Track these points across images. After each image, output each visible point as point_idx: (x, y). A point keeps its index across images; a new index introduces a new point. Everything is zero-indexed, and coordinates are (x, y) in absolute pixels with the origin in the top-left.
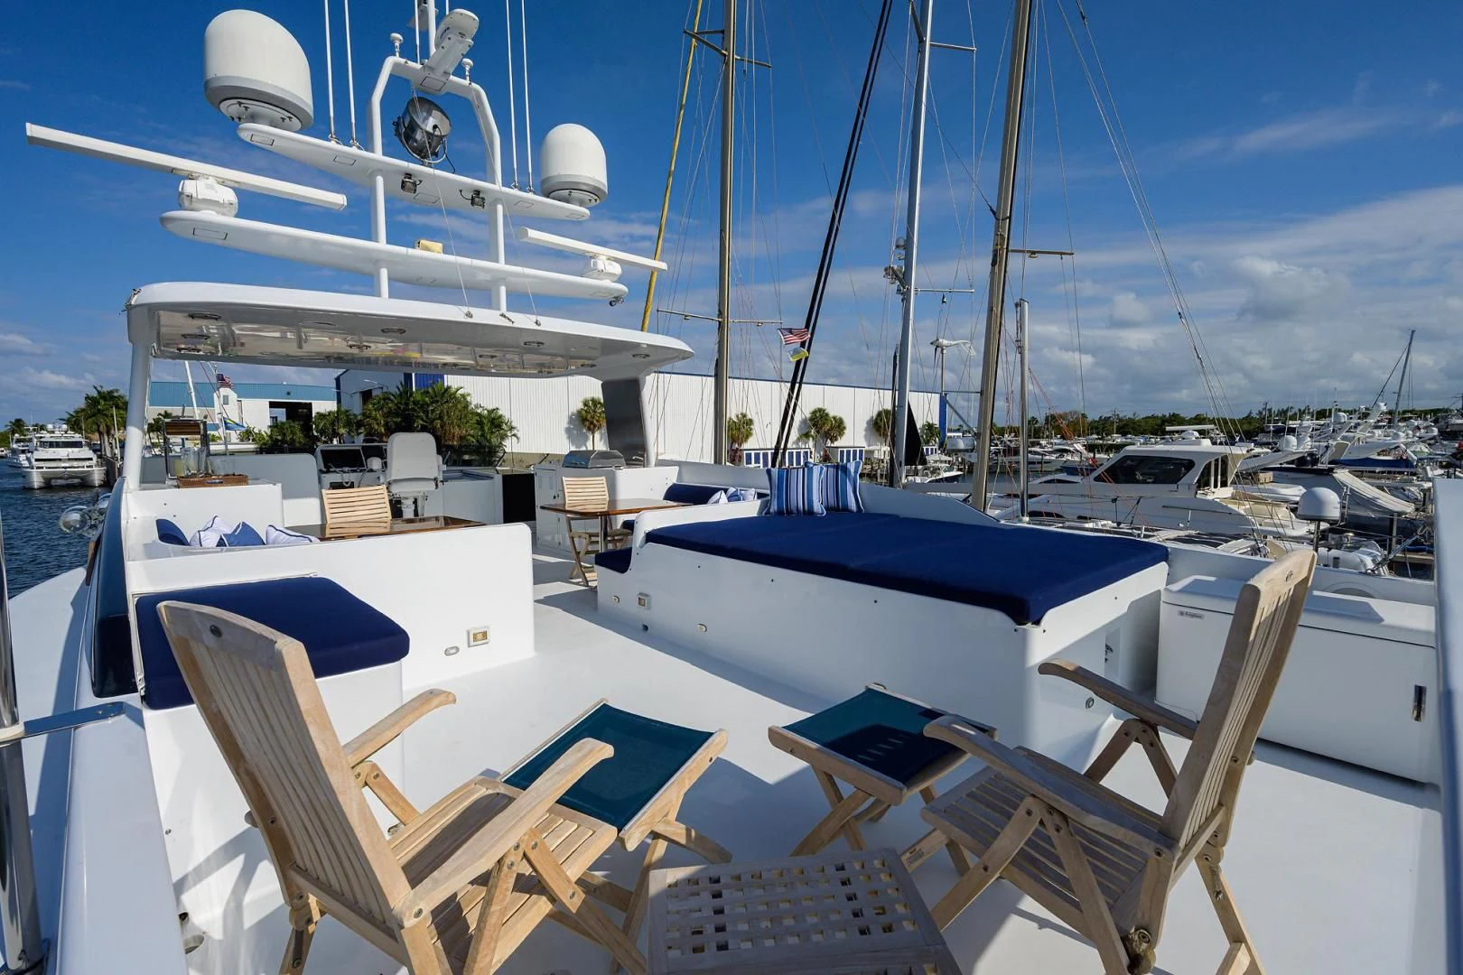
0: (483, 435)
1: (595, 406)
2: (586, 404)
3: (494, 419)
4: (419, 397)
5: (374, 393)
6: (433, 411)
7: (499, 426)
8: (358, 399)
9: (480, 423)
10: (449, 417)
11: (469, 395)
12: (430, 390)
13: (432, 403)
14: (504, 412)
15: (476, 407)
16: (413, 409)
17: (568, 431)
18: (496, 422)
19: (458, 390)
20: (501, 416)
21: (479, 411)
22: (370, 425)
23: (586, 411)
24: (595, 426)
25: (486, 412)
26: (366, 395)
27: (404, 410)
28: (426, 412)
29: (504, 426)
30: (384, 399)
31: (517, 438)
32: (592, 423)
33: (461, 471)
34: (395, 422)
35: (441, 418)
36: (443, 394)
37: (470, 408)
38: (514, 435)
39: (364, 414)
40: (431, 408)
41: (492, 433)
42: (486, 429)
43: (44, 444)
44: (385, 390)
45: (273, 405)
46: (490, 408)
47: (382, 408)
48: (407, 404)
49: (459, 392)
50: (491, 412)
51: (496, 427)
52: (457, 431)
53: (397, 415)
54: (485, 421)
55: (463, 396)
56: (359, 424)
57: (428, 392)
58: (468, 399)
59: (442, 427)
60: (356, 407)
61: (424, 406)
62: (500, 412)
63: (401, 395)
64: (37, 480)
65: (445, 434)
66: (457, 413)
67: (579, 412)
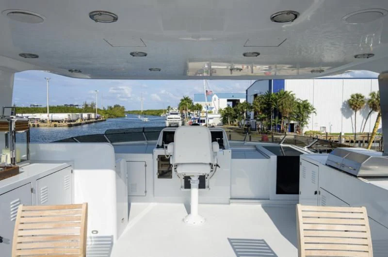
0: (299, 112)
1: (358, 97)
2: (352, 97)
3: (305, 105)
4: (273, 96)
5: (258, 95)
6: (279, 102)
7: (307, 108)
8: (253, 97)
9: (299, 107)
10: (285, 104)
11: (294, 94)
12: (278, 93)
13: (279, 98)
14: (310, 102)
15: (297, 99)
16: (271, 101)
17: (342, 110)
18: (306, 106)
19: (290, 92)
20: (308, 103)
21: (299, 101)
22: (255, 108)
23: (353, 101)
24: (357, 108)
25: (302, 102)
26: (256, 96)
27: (268, 102)
28: (276, 103)
29: (310, 108)
30: (261, 97)
31: (316, 113)
32: (355, 106)
33: (255, 146)
34: (264, 107)
35: (282, 105)
36: (283, 95)
37: (295, 100)
38: (314, 112)
39: (253, 104)
40: (278, 101)
41: (304, 111)
42: (301, 110)
43: (171, 114)
44: (262, 94)
45: (228, 101)
46: (304, 100)
47: (259, 101)
48: (269, 99)
49: (291, 93)
50: (304, 102)
51: (306, 108)
52: (288, 110)
53: (265, 104)
54: (301, 106)
55: (292, 95)
56: (251, 108)
57: (277, 94)
58: (294, 96)
59: (282, 108)
60: (251, 100)
61: (275, 100)
62: (308, 102)
63: (267, 96)
64: (167, 125)
65: (283, 112)
66: (289, 102)
67: (349, 101)
